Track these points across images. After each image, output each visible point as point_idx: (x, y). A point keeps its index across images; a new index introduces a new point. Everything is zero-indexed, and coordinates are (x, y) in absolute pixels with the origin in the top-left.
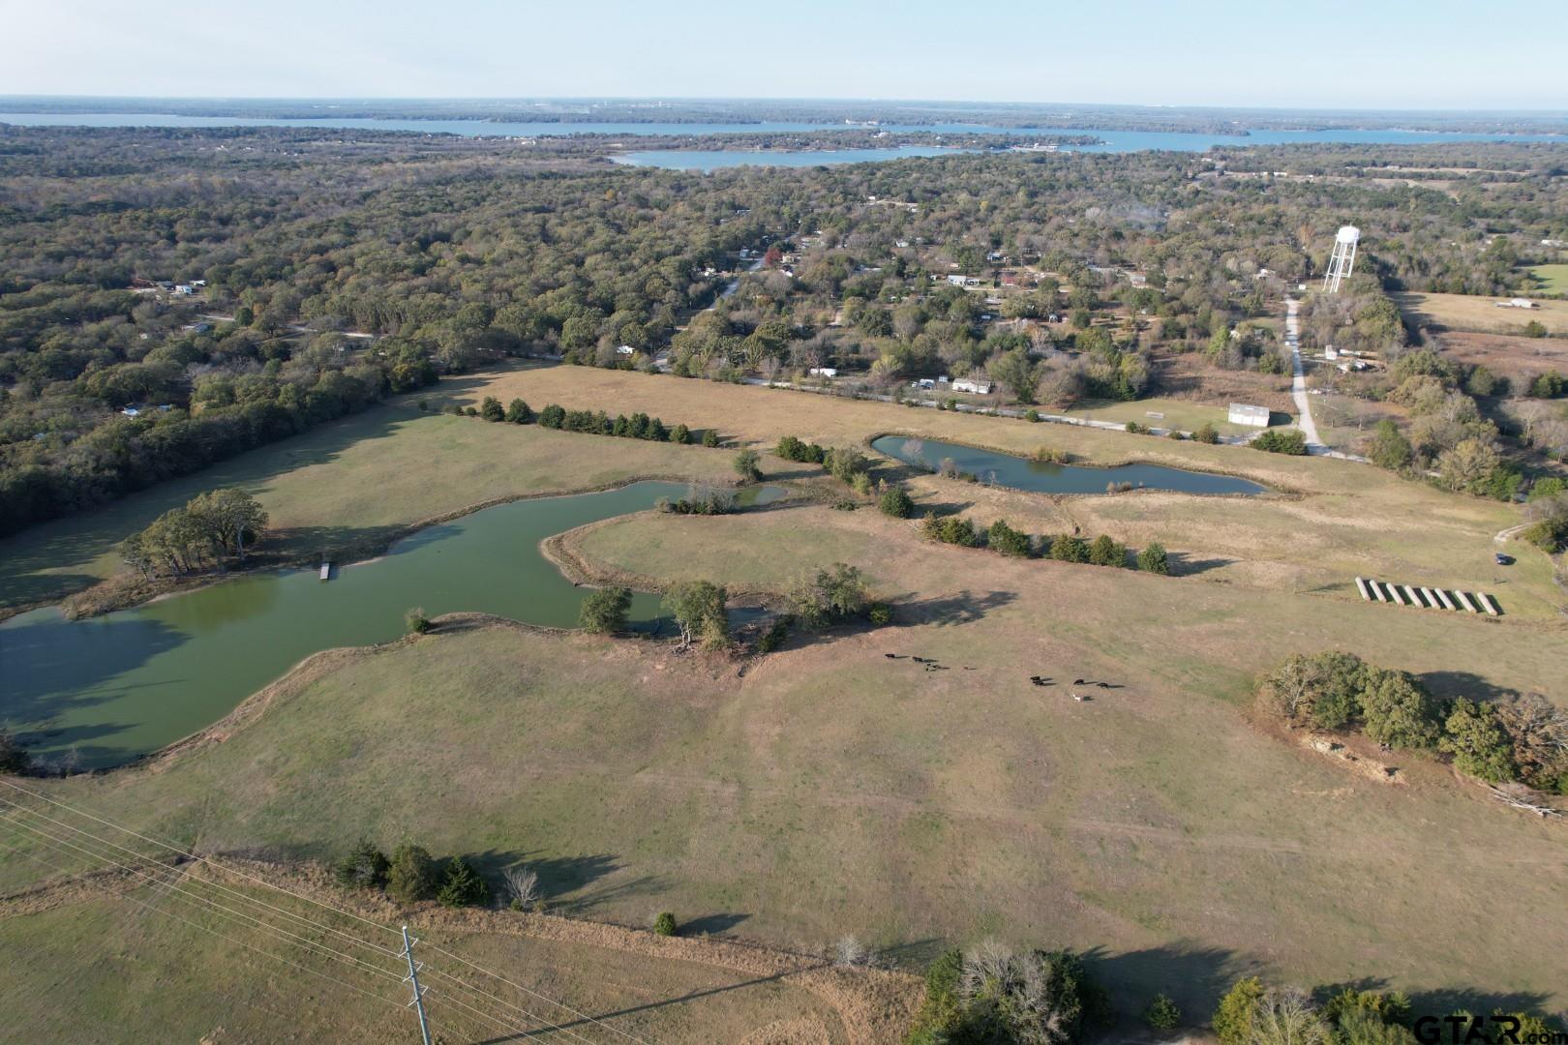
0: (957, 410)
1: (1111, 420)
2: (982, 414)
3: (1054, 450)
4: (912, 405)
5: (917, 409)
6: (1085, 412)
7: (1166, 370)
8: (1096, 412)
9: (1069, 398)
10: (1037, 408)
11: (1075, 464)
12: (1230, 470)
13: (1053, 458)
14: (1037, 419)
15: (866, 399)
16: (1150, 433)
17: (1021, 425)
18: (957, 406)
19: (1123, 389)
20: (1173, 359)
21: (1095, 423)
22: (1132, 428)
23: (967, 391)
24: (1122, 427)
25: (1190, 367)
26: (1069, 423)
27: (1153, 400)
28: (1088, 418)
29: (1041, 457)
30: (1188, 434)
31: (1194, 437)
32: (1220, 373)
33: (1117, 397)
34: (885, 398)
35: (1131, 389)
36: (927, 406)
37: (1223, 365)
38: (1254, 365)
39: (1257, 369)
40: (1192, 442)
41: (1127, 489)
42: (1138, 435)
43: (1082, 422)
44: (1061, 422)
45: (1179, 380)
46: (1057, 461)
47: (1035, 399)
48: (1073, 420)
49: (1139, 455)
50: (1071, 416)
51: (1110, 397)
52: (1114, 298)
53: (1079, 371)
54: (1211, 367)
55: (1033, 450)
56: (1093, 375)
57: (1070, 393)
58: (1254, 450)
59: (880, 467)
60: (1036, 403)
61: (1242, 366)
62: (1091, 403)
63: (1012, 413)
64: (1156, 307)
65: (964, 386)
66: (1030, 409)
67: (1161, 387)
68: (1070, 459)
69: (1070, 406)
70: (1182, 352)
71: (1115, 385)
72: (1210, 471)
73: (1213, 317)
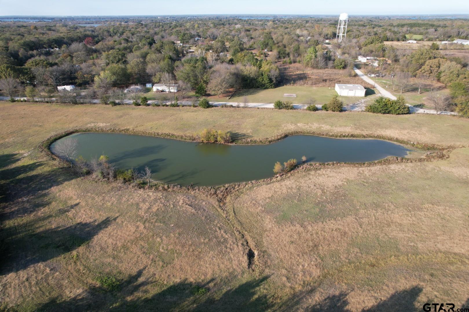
0: (149, 105)
1: (261, 101)
2: (167, 106)
3: (219, 132)
4: (115, 104)
5: (118, 107)
6: (242, 98)
7: (286, 72)
8: (249, 97)
9: (231, 90)
10: (209, 98)
11: (239, 143)
12: (367, 133)
13: (219, 139)
14: (208, 106)
15: (82, 103)
16: (293, 108)
17: (196, 111)
18: (149, 102)
19: (266, 81)
20: (288, 66)
21: (251, 105)
22: (279, 105)
23: (162, 91)
24: (272, 106)
25: (298, 69)
26: (232, 106)
27: (285, 87)
28: (246, 101)
29: (208, 138)
30: (319, 106)
31: (325, 108)
32: (315, 71)
33: (262, 87)
34: (95, 101)
35: (271, 80)
36: (127, 104)
37: (315, 66)
38: (331, 65)
39: (334, 67)
40: (324, 112)
41: (293, 167)
42: (283, 110)
43: (242, 105)
44: (226, 106)
45: (296, 75)
46: (223, 142)
47: (208, 92)
48: (235, 104)
49: (290, 128)
50: (233, 101)
51: (258, 87)
52: (251, 47)
53: (236, 71)
54: (309, 69)
55: (201, 133)
56: (246, 73)
57: (232, 86)
58: (371, 114)
59: (34, 173)
60: (209, 95)
61: (326, 66)
62: (245, 92)
63: (190, 103)
64: (271, 47)
65: (160, 88)
66: (202, 99)
67: (287, 79)
68: (234, 138)
69: (232, 95)
70: (291, 63)
71: (260, 79)
72: (352, 136)
73: (301, 47)
